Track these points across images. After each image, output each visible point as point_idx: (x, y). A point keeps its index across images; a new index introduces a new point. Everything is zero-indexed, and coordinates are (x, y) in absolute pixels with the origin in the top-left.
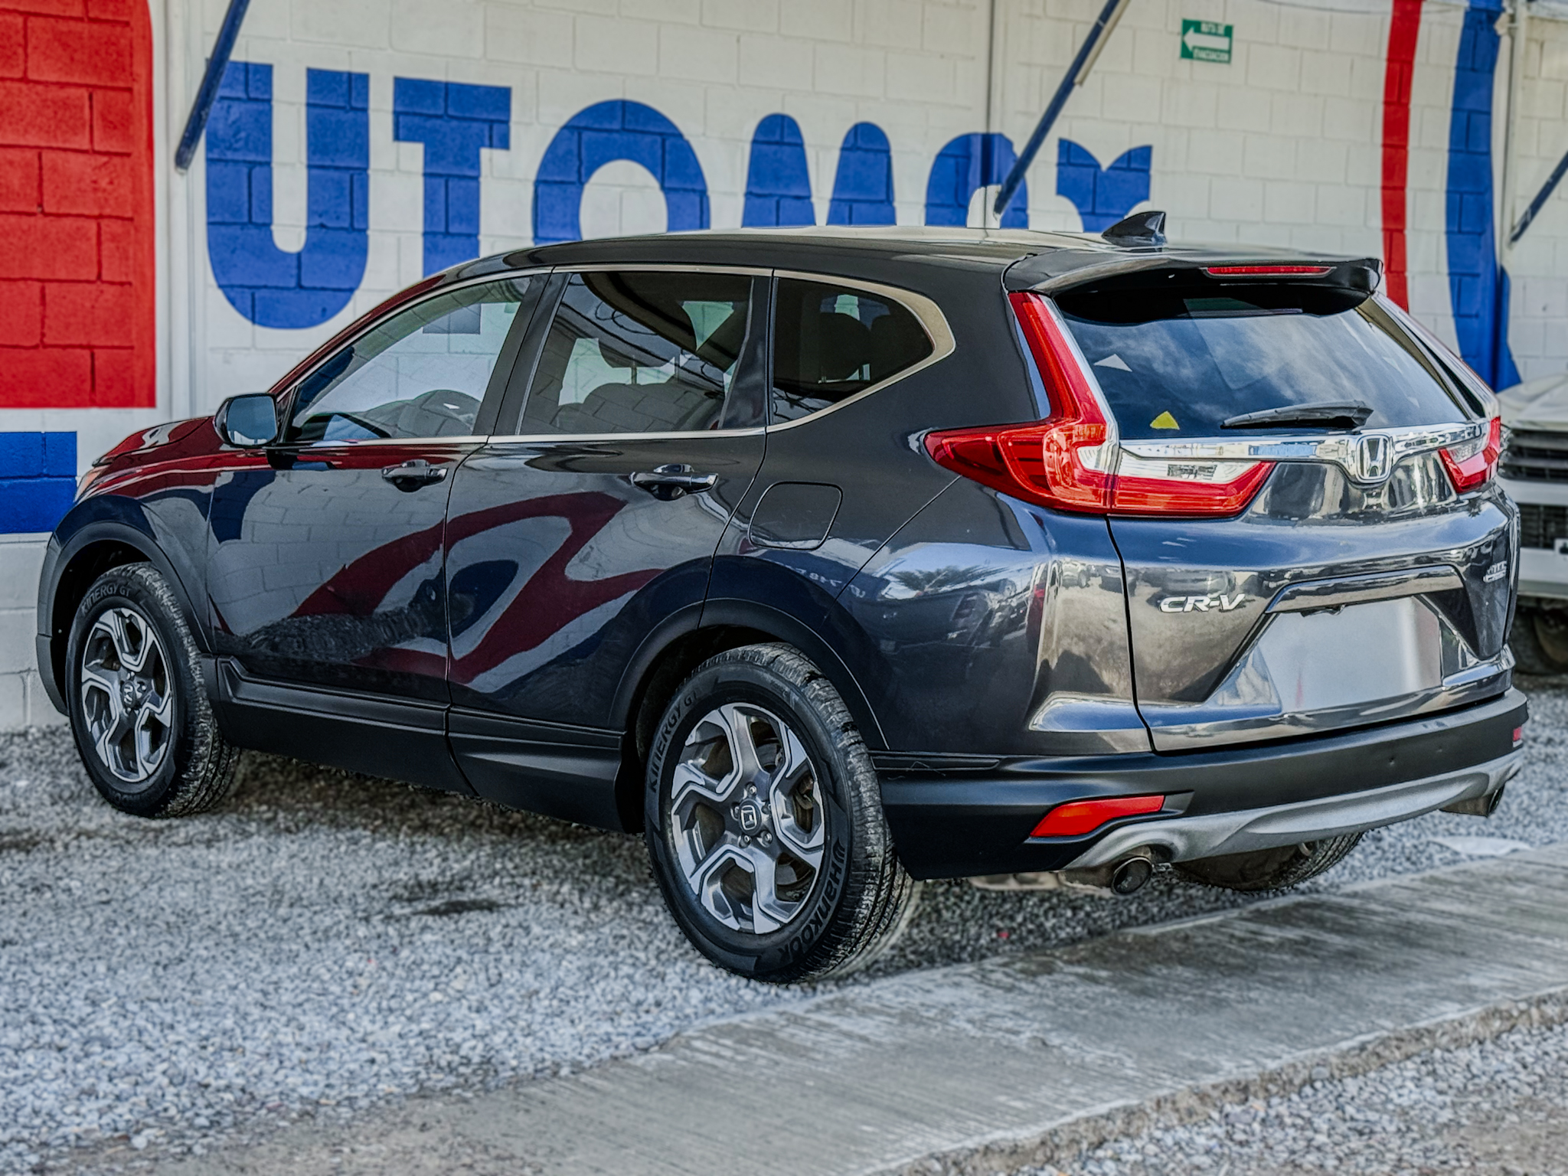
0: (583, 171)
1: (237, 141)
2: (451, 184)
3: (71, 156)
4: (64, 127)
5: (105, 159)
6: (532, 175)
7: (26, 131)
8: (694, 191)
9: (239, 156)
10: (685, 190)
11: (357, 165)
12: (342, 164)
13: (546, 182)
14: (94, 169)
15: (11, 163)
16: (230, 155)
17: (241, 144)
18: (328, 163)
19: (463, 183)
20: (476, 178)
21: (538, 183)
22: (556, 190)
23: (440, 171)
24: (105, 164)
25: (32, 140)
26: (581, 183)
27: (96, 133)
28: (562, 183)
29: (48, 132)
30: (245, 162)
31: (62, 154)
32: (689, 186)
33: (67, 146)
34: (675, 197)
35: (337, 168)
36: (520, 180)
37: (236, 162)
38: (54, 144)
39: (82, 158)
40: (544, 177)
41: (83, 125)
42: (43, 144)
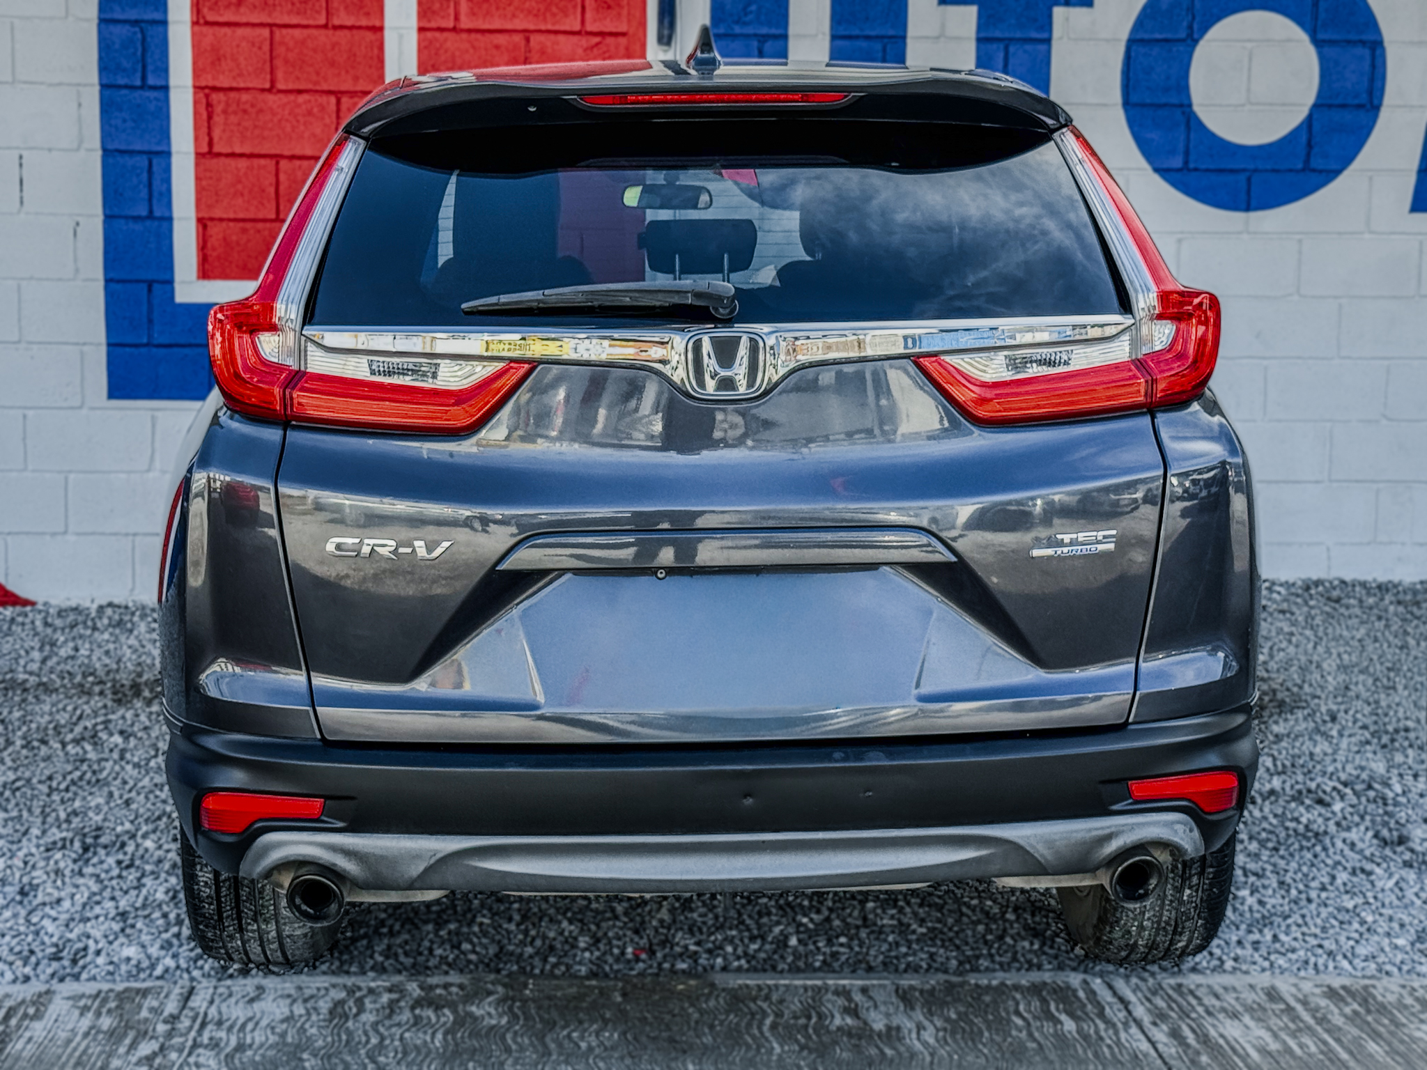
0: (1196, 26)
1: (746, 15)
2: (1012, 49)
3: (561, 38)
4: (554, 9)
5: (597, 39)
6: (1124, 35)
7: (514, 16)
8: (1363, 43)
9: (749, 30)
10: (1349, 42)
11: (891, 32)
12: (873, 33)
13: (1142, 41)
14: (585, 50)
15: (497, 47)
16: (737, 29)
17: (750, 17)
18: (856, 32)
19: (1028, 47)
20: (1048, 41)
21: (1132, 42)
22: (1156, 50)
23: (998, 34)
24: (597, 44)
25: (519, 24)
26: (1192, 40)
27: (588, 15)
28: (1166, 40)
29: (536, 16)
30: (755, 35)
31: (552, 37)
32: (1353, 37)
33: (557, 27)
34: (1331, 51)
35: (868, 38)
36: (1107, 40)
37: (747, 36)
38: (543, 27)
39: (575, 39)
40: (1139, 36)
41: (575, 7)
42: (532, 27)
